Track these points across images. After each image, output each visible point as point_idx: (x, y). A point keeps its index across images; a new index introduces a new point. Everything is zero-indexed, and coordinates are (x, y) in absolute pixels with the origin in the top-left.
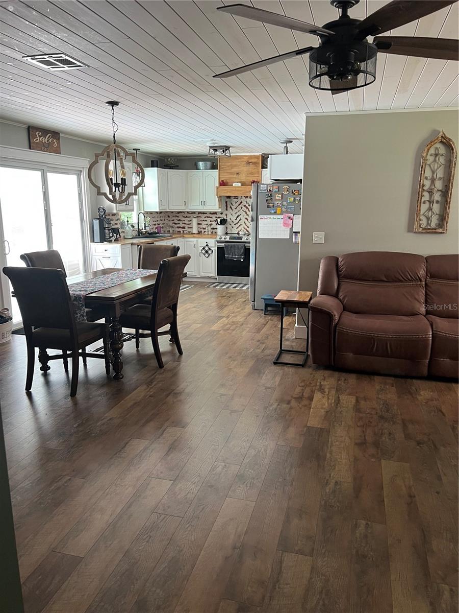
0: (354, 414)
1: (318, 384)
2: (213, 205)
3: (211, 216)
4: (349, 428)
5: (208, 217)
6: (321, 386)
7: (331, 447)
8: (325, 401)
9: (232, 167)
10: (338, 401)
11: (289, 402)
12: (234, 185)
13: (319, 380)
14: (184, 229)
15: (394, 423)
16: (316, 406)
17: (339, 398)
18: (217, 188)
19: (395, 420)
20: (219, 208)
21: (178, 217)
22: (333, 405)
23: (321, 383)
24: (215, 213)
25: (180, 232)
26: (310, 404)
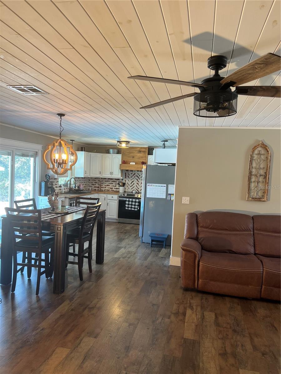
0: (215, 328)
1: (188, 302)
2: (117, 174)
3: (116, 181)
4: (213, 340)
5: (114, 181)
6: (190, 303)
7: (202, 357)
8: (194, 316)
9: (130, 153)
10: (203, 317)
11: (169, 318)
12: (131, 163)
13: (189, 299)
14: (98, 188)
15: (244, 336)
16: (189, 320)
17: (203, 314)
18: (120, 165)
19: (244, 333)
20: (121, 176)
21: (95, 181)
22: (200, 320)
23: (190, 301)
24: (119, 179)
25: (96, 190)
26: (184, 319)
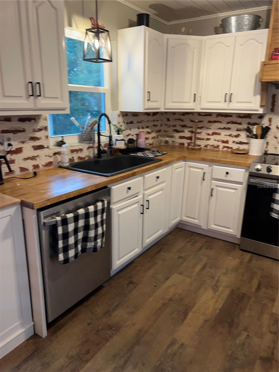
2: (248, 100)
5: (233, 123)
14: (189, 141)
20: (261, 106)
24: (250, 116)
